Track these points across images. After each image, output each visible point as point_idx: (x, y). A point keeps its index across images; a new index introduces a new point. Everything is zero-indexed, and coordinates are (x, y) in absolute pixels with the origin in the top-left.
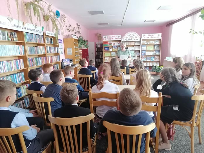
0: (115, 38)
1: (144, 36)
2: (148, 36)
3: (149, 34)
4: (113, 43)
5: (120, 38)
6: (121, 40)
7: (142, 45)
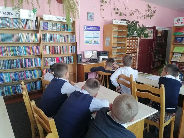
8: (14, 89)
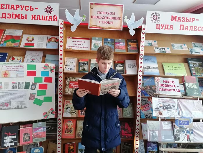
0: (29, 14)
1: (155, 18)
2: (170, 23)
3: (174, 14)
4: (25, 37)
5: (55, 19)
6: (57, 27)
7: (146, 55)
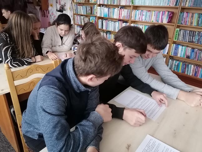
8: (184, 67)
